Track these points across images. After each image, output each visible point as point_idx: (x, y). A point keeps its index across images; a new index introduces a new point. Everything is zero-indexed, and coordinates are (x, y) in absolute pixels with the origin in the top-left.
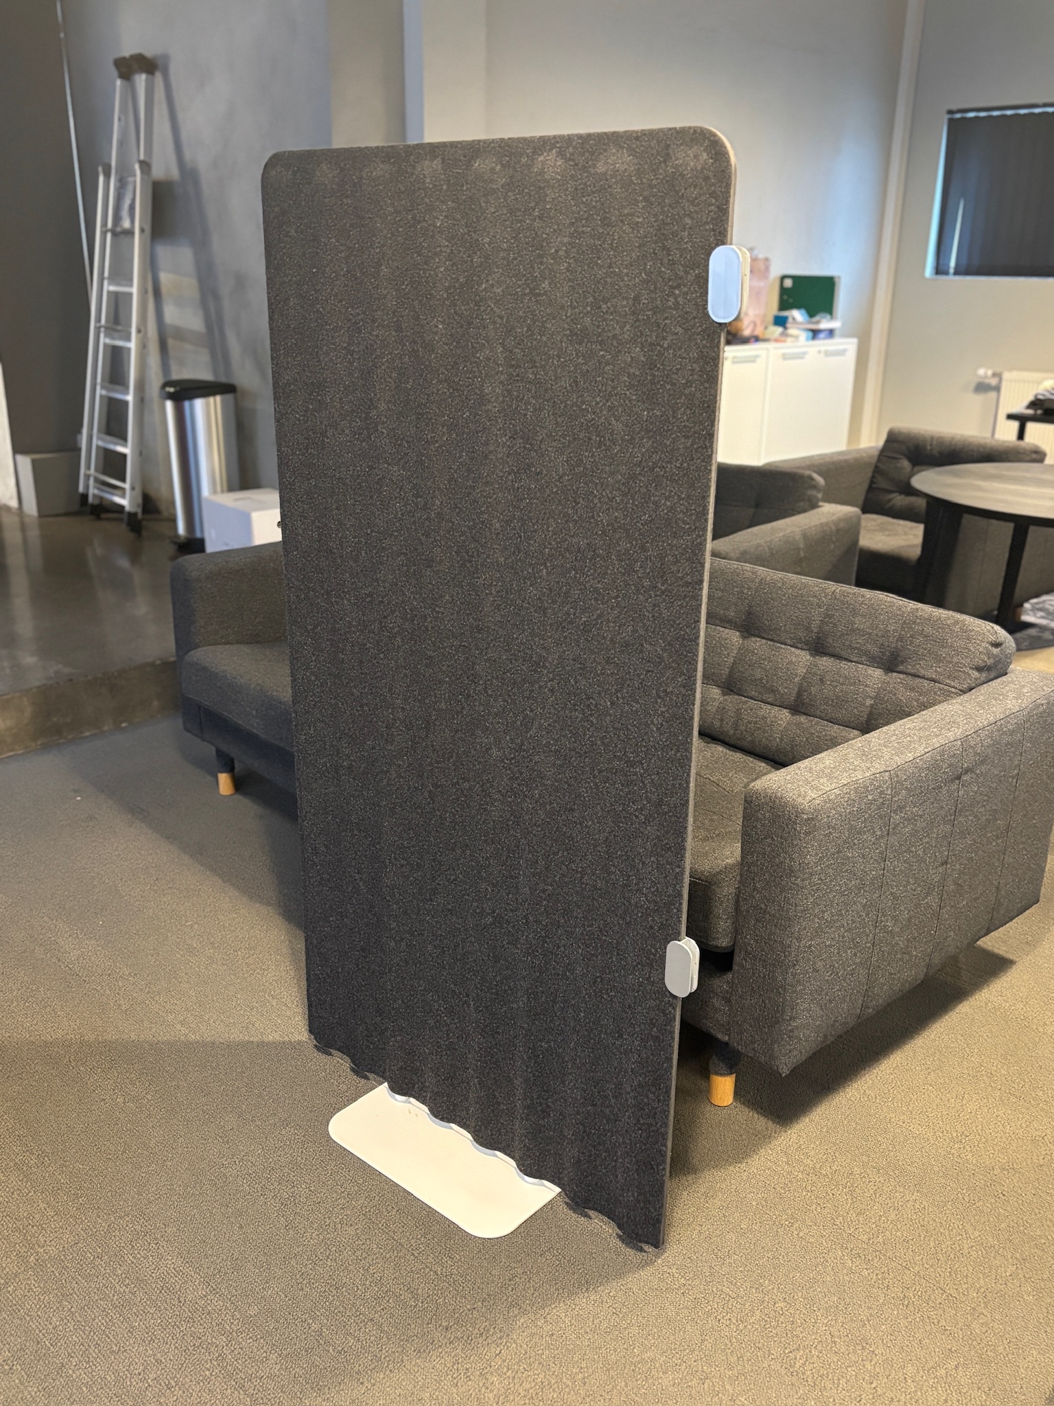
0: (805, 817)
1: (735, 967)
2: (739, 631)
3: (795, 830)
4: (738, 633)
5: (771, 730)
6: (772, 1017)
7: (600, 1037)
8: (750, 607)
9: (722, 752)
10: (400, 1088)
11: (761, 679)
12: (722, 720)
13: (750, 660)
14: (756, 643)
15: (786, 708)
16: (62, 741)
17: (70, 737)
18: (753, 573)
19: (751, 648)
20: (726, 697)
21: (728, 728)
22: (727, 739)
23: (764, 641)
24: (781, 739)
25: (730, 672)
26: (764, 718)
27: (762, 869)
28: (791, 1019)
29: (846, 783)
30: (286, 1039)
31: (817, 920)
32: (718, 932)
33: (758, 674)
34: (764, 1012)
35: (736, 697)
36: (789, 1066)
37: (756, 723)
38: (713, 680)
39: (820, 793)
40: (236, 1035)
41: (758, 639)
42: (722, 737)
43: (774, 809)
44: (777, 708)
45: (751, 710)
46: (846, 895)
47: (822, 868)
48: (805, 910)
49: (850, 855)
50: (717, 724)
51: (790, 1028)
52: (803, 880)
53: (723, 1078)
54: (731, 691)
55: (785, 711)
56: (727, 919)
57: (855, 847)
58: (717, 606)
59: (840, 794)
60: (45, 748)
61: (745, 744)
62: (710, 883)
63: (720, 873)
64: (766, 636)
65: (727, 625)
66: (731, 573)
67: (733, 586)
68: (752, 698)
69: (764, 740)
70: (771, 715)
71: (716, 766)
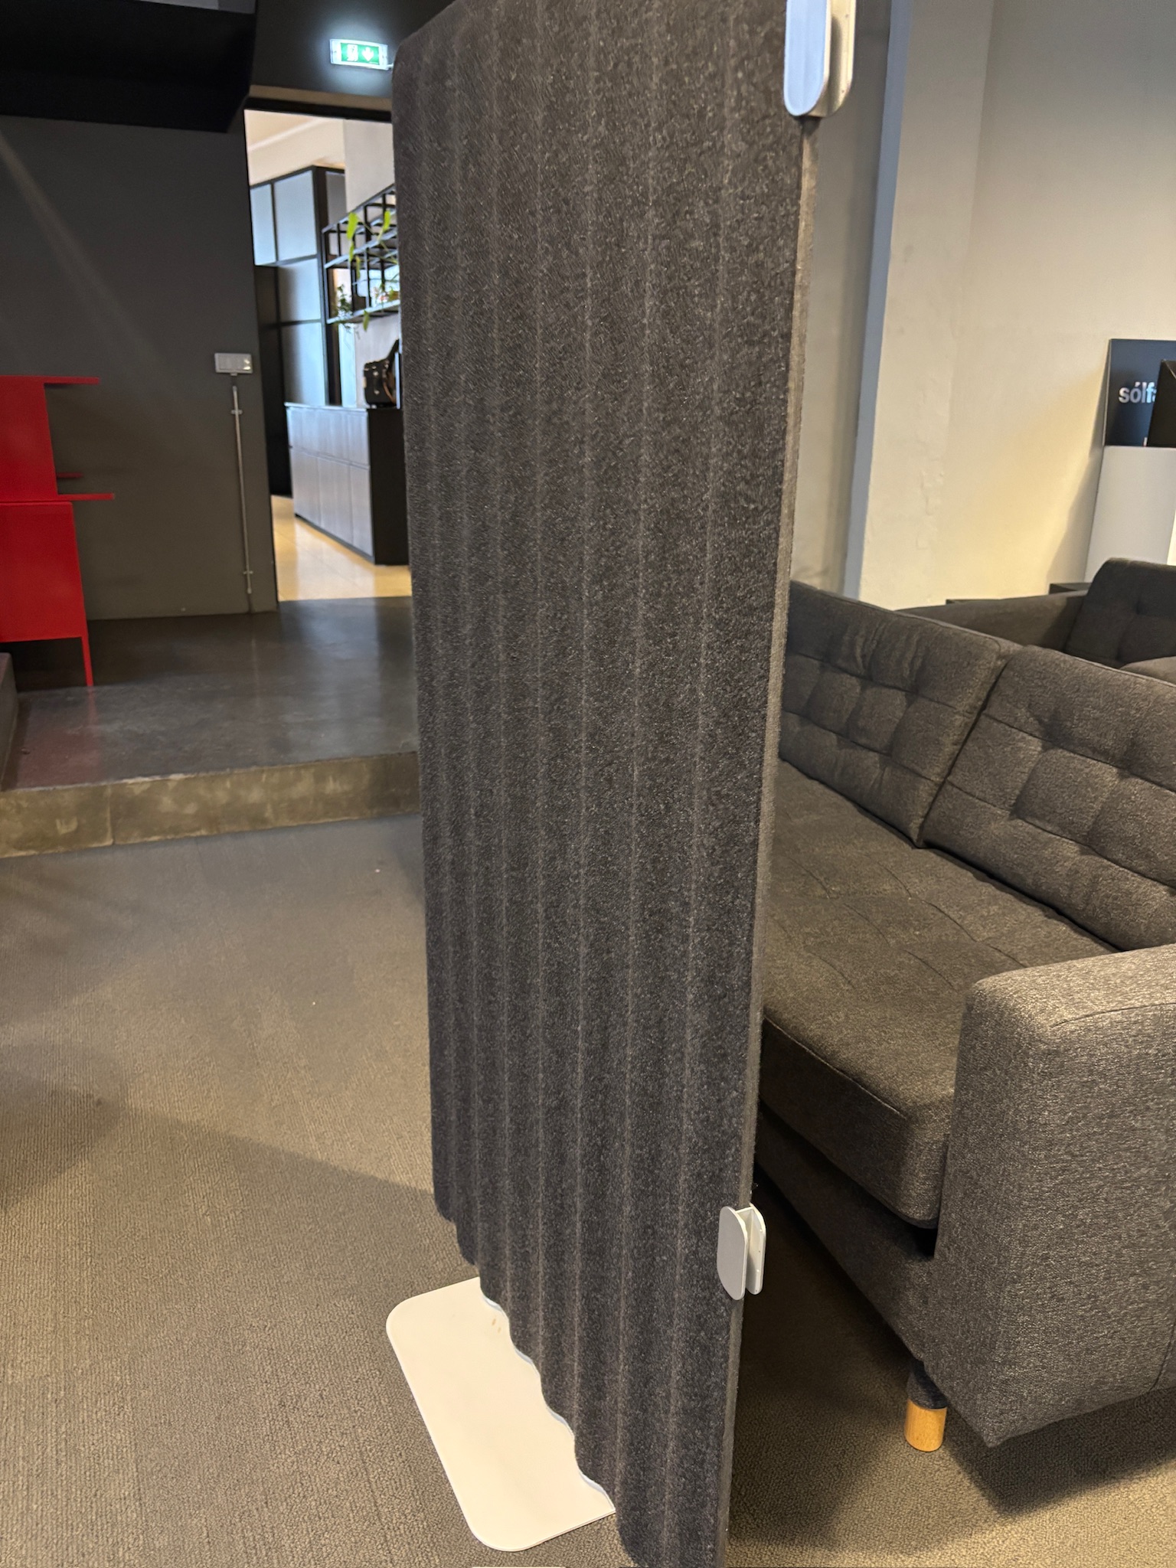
0: (1043, 1047)
1: (937, 1256)
2: (1117, 767)
3: (1026, 1065)
4: (1115, 770)
5: (1135, 911)
6: (977, 1350)
7: (651, 1315)
8: (1136, 734)
9: (1064, 932)
10: (491, 1290)
11: (1134, 837)
12: (1071, 888)
13: (1123, 809)
14: (1136, 787)
15: (1164, 884)
16: (399, 813)
17: (408, 810)
18: (1149, 687)
19: (1127, 792)
20: (1083, 857)
21: (1077, 900)
22: (1074, 916)
23: (1148, 784)
24: (1148, 927)
25: (1094, 823)
26: (1128, 893)
27: (977, 1115)
28: (1004, 1364)
29: (1138, 1004)
30: (413, 1184)
31: (1060, 1218)
32: (910, 1195)
33: (1131, 829)
34: (967, 1338)
35: (1097, 858)
36: (1000, 1434)
37: (1116, 898)
38: (1070, 832)
39: (1082, 1013)
40: (366, 1167)
41: (1140, 781)
42: (1068, 912)
43: (1000, 1025)
44: (1150, 882)
45: (1113, 879)
46: (1127, 1188)
47: (1073, 1137)
48: (1037, 1199)
49: (1138, 1125)
50: (1064, 892)
51: (1002, 1377)
52: (1035, 1149)
53: (923, 1411)
54: (1094, 850)
55: (1162, 887)
56: (926, 1179)
57: (1149, 1114)
58: (1092, 730)
59: (1121, 1022)
60: (380, 817)
61: (1097, 927)
62: (910, 1118)
63: (927, 1107)
64: (1152, 778)
65: (1102, 759)
66: (1119, 686)
67: (1117, 704)
68: (1116, 862)
69: (1123, 924)
70: (1140, 891)
71: (1045, 950)
